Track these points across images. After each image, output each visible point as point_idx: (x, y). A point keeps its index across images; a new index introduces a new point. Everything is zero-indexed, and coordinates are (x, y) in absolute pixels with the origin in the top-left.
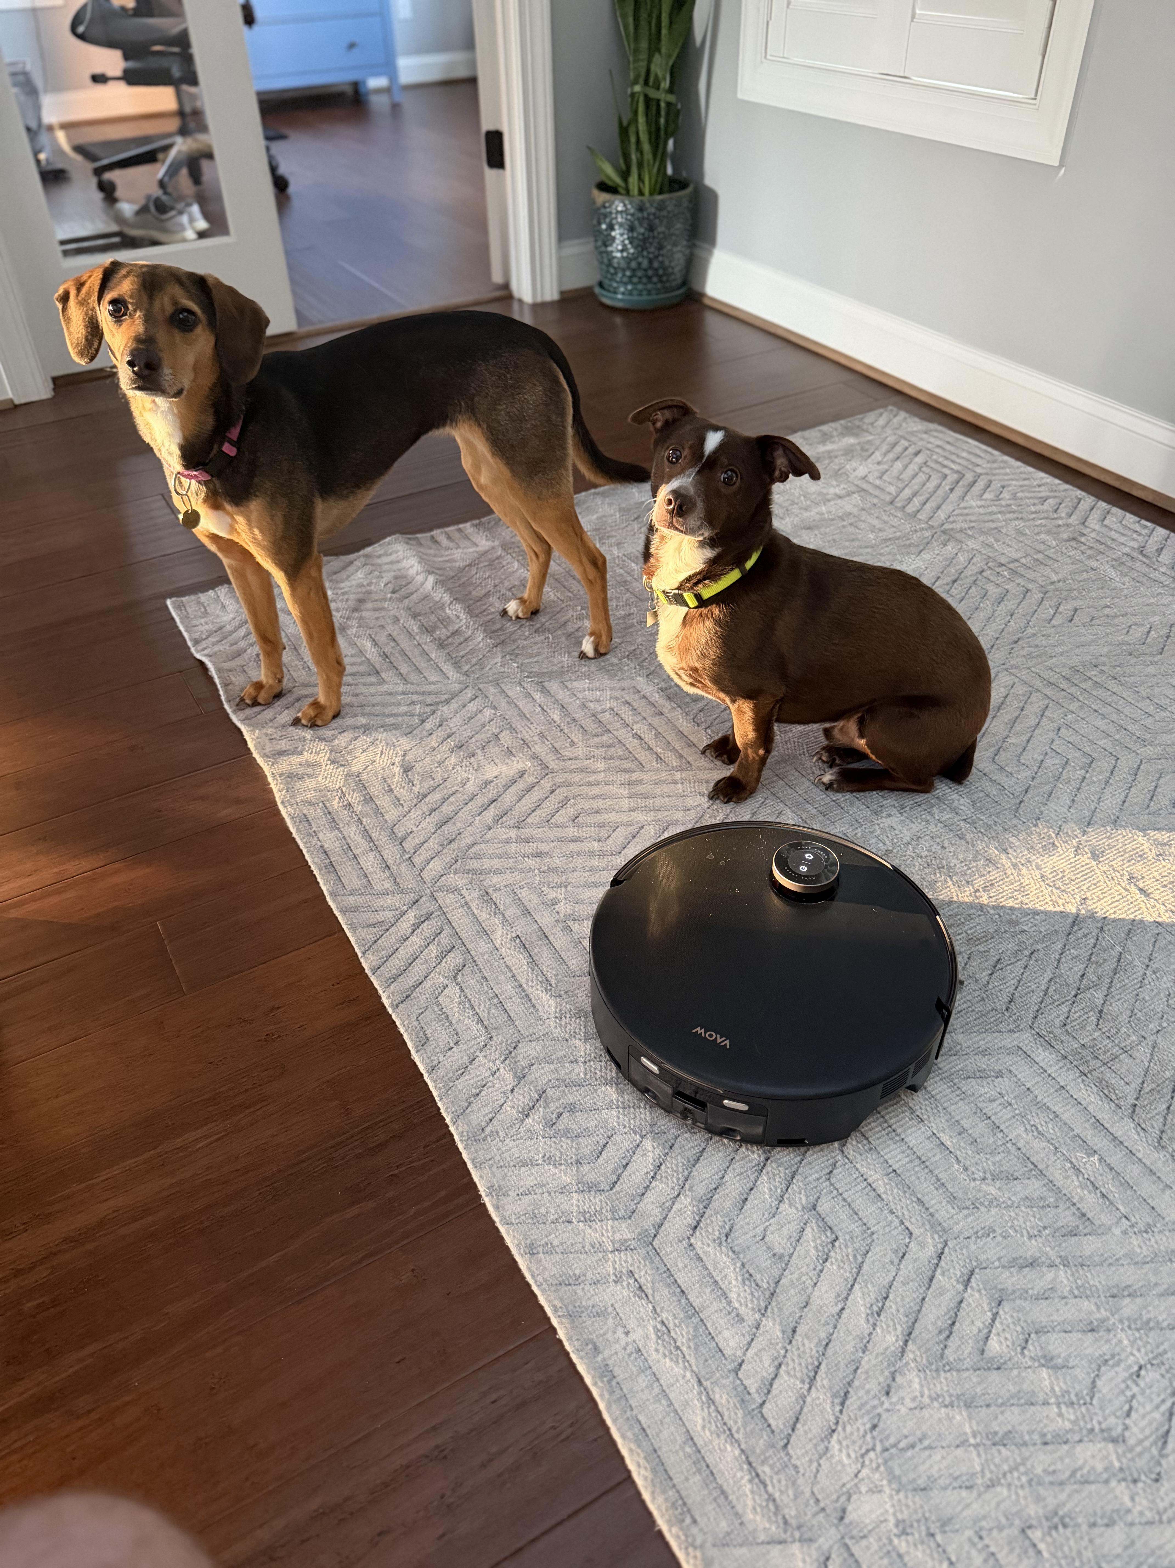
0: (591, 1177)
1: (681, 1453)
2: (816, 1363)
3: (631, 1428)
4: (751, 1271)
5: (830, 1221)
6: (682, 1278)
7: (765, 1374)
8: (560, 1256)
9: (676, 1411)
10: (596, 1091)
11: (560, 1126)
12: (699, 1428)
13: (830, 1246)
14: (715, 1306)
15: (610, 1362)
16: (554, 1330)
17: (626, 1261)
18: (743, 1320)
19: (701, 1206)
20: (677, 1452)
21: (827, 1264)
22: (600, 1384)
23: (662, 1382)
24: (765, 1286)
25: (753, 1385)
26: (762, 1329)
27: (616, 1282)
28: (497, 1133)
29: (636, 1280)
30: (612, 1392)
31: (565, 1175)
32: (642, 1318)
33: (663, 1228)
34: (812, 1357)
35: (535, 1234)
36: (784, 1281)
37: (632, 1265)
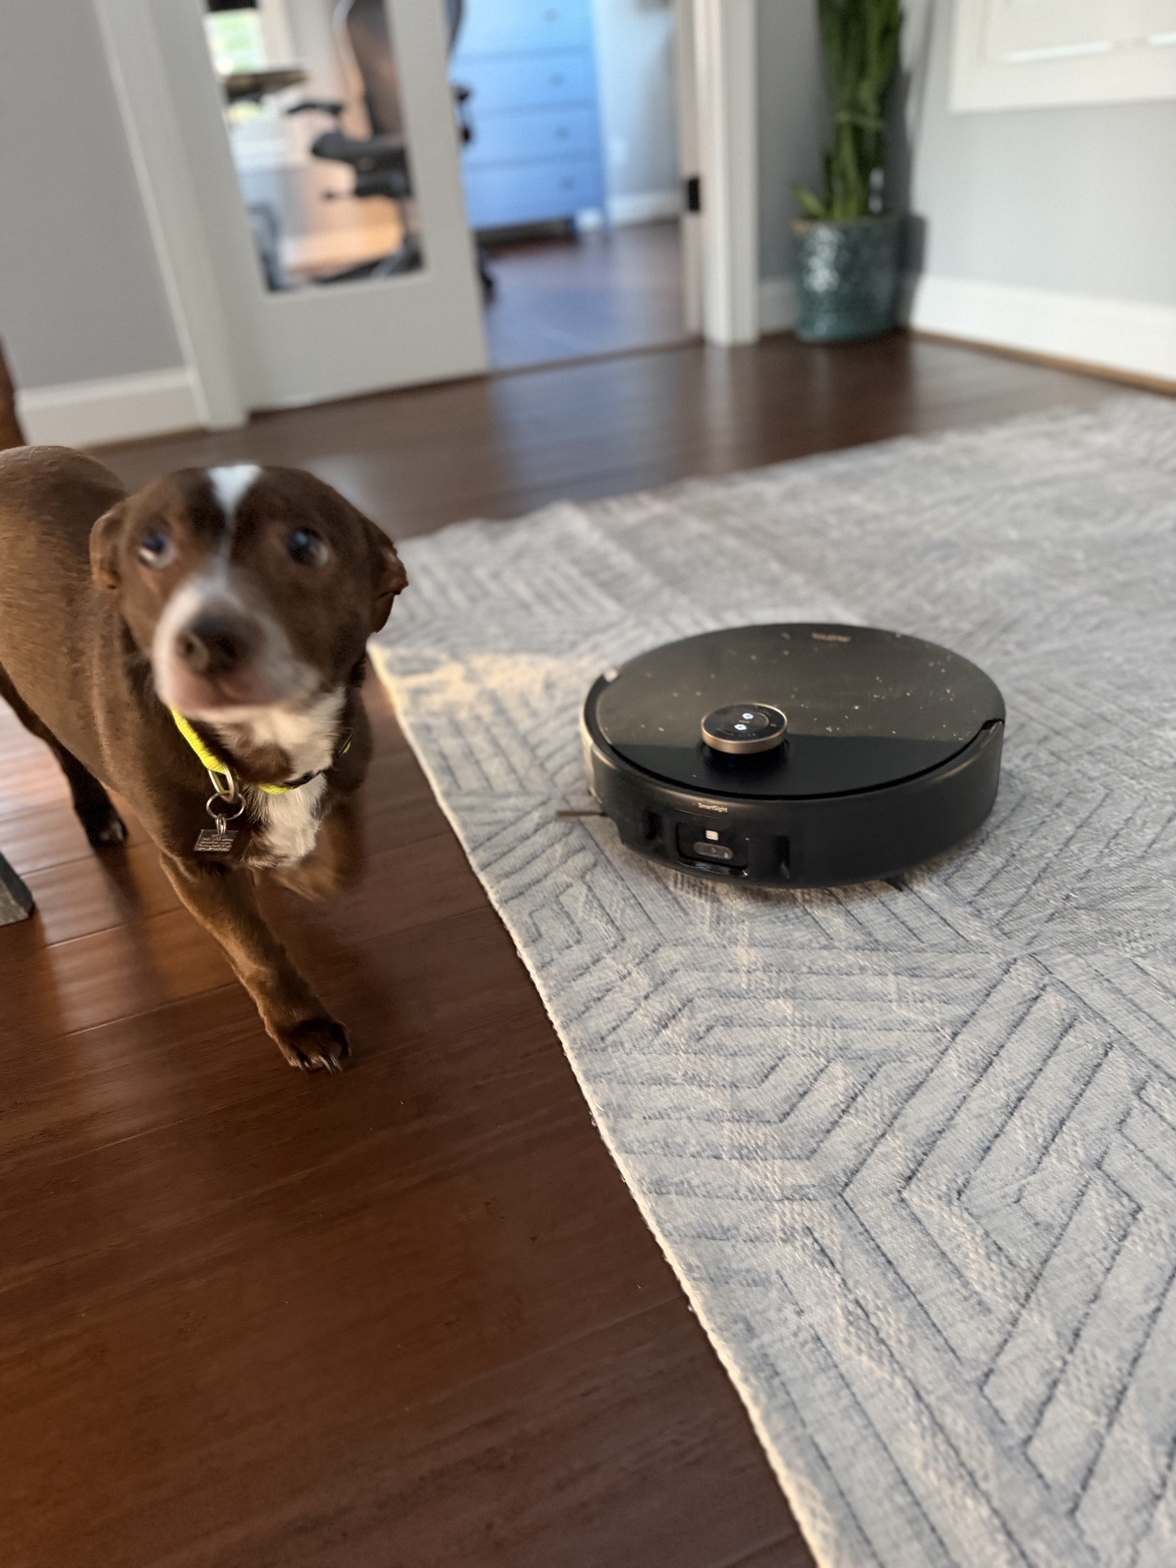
0: (753, 1104)
1: (887, 1506)
2: (1119, 1387)
3: (802, 1453)
4: (1001, 1243)
5: (1127, 1184)
6: (888, 1244)
7: (1029, 1395)
8: (702, 1200)
9: (877, 1436)
10: (762, 1005)
11: (710, 1040)
12: (917, 1466)
13: (1129, 1219)
14: (943, 1287)
15: (770, 1351)
16: (686, 1300)
17: (801, 1214)
18: (989, 1311)
19: (918, 1151)
20: (879, 1503)
21: (1127, 1243)
22: (753, 1381)
23: (855, 1389)
24: (1024, 1264)
25: (1010, 1409)
26: (1021, 1326)
27: (784, 1241)
28: (622, 1044)
29: (816, 1241)
30: (772, 1396)
31: (714, 1099)
32: (824, 1294)
33: (859, 1176)
34: (1110, 1376)
35: (668, 1168)
36: (1054, 1261)
37: (810, 1220)
